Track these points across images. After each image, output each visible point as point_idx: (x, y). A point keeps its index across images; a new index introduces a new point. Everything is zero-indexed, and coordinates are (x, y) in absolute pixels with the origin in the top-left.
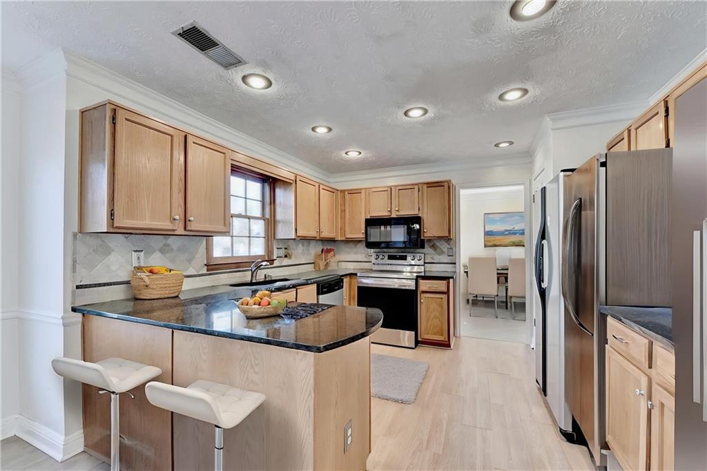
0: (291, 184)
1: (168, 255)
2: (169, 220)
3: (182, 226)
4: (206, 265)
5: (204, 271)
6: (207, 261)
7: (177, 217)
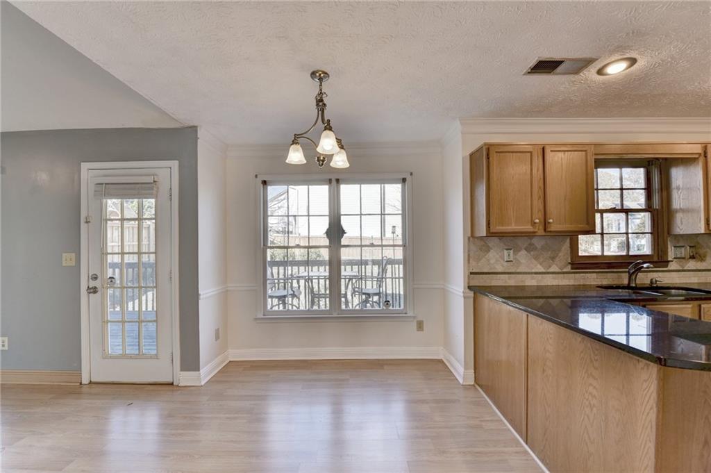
0: (698, 158)
1: (532, 253)
2: (530, 224)
3: (542, 227)
4: (569, 263)
5: (568, 269)
6: (571, 259)
7: (537, 221)
